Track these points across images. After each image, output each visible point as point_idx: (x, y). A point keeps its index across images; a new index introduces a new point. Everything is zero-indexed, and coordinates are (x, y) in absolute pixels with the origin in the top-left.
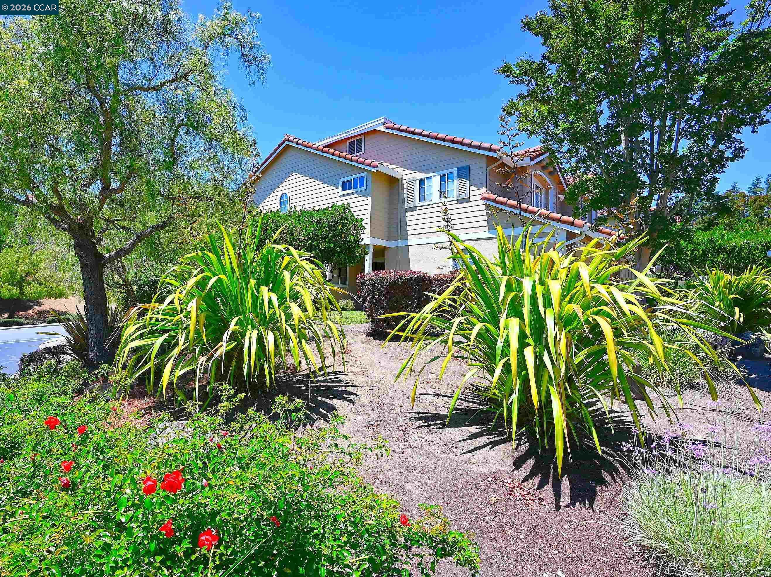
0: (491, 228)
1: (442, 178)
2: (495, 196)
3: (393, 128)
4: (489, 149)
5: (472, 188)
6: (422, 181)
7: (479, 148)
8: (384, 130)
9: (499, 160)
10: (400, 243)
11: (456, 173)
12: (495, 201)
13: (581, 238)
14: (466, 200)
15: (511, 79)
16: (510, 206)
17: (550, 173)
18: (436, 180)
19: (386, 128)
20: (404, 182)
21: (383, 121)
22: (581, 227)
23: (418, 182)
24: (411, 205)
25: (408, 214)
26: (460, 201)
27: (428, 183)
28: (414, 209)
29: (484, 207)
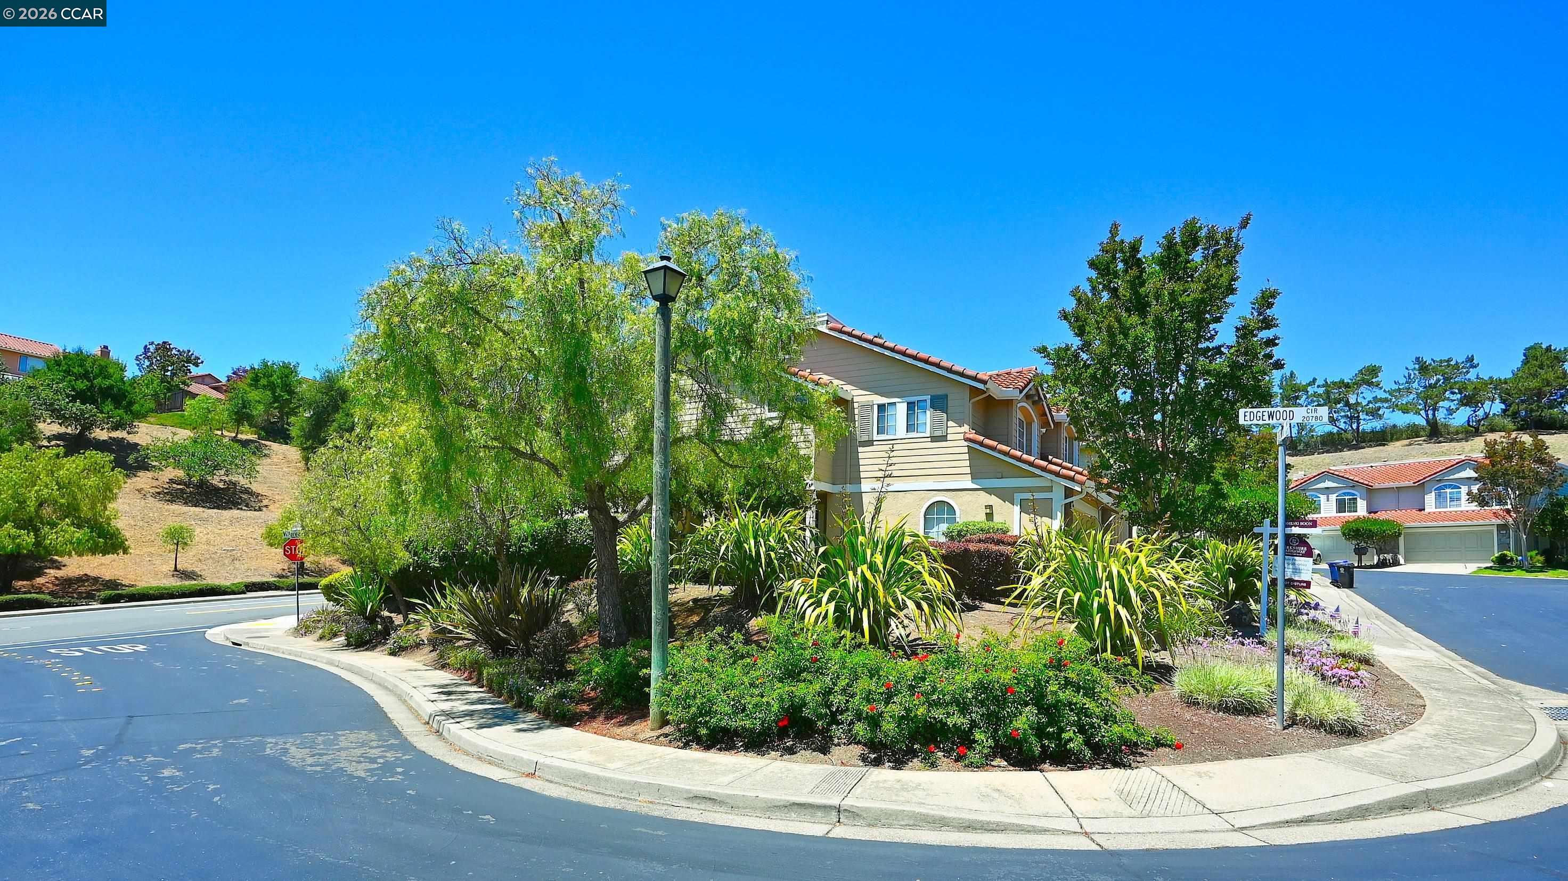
0: (974, 476)
1: (910, 406)
2: (981, 438)
3: (841, 331)
4: (975, 379)
5: (950, 423)
6: (881, 407)
7: (962, 375)
8: (827, 331)
9: (986, 392)
10: (849, 488)
11: (929, 402)
12: (981, 444)
13: (1082, 496)
14: (944, 438)
15: (1046, 360)
16: (1000, 452)
17: (1034, 403)
18: (901, 409)
19: (831, 329)
20: (856, 405)
21: (826, 318)
22: (1082, 484)
23: (876, 407)
24: (865, 438)
25: (860, 449)
26: (934, 439)
27: (890, 411)
28: (870, 443)
29: (966, 450)
